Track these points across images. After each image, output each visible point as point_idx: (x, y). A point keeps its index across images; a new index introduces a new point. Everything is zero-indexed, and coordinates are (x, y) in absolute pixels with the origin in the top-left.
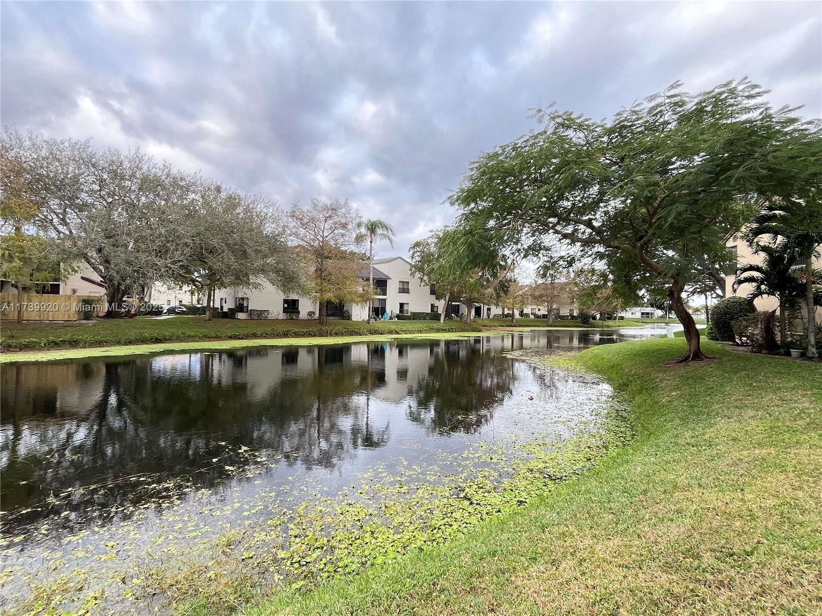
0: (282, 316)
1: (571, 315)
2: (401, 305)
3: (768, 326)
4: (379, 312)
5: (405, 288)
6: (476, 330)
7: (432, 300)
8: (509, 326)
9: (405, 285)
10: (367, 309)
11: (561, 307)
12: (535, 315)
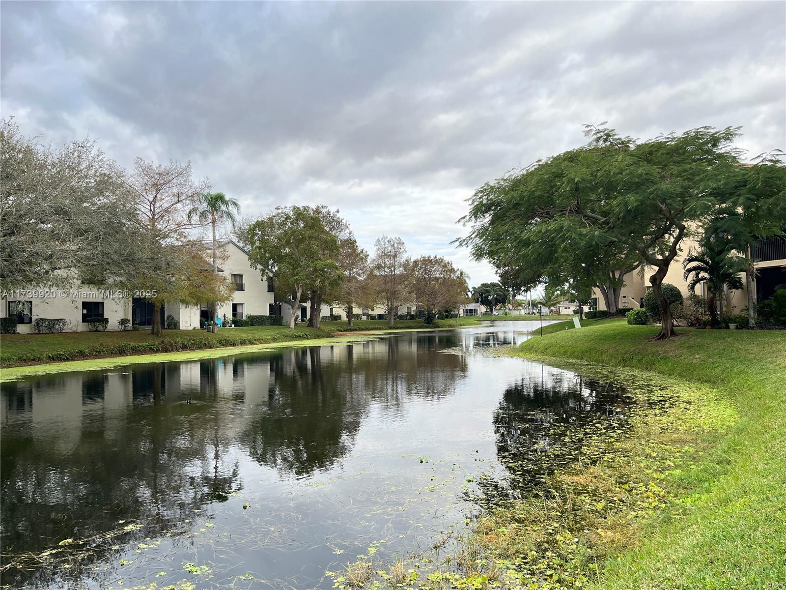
0: (82, 327)
1: (409, 314)
2: (235, 307)
3: (711, 306)
4: (207, 316)
5: (238, 284)
6: (329, 335)
7: (270, 299)
8: (348, 330)
9: (238, 279)
10: (198, 313)
11: (401, 305)
12: (368, 315)
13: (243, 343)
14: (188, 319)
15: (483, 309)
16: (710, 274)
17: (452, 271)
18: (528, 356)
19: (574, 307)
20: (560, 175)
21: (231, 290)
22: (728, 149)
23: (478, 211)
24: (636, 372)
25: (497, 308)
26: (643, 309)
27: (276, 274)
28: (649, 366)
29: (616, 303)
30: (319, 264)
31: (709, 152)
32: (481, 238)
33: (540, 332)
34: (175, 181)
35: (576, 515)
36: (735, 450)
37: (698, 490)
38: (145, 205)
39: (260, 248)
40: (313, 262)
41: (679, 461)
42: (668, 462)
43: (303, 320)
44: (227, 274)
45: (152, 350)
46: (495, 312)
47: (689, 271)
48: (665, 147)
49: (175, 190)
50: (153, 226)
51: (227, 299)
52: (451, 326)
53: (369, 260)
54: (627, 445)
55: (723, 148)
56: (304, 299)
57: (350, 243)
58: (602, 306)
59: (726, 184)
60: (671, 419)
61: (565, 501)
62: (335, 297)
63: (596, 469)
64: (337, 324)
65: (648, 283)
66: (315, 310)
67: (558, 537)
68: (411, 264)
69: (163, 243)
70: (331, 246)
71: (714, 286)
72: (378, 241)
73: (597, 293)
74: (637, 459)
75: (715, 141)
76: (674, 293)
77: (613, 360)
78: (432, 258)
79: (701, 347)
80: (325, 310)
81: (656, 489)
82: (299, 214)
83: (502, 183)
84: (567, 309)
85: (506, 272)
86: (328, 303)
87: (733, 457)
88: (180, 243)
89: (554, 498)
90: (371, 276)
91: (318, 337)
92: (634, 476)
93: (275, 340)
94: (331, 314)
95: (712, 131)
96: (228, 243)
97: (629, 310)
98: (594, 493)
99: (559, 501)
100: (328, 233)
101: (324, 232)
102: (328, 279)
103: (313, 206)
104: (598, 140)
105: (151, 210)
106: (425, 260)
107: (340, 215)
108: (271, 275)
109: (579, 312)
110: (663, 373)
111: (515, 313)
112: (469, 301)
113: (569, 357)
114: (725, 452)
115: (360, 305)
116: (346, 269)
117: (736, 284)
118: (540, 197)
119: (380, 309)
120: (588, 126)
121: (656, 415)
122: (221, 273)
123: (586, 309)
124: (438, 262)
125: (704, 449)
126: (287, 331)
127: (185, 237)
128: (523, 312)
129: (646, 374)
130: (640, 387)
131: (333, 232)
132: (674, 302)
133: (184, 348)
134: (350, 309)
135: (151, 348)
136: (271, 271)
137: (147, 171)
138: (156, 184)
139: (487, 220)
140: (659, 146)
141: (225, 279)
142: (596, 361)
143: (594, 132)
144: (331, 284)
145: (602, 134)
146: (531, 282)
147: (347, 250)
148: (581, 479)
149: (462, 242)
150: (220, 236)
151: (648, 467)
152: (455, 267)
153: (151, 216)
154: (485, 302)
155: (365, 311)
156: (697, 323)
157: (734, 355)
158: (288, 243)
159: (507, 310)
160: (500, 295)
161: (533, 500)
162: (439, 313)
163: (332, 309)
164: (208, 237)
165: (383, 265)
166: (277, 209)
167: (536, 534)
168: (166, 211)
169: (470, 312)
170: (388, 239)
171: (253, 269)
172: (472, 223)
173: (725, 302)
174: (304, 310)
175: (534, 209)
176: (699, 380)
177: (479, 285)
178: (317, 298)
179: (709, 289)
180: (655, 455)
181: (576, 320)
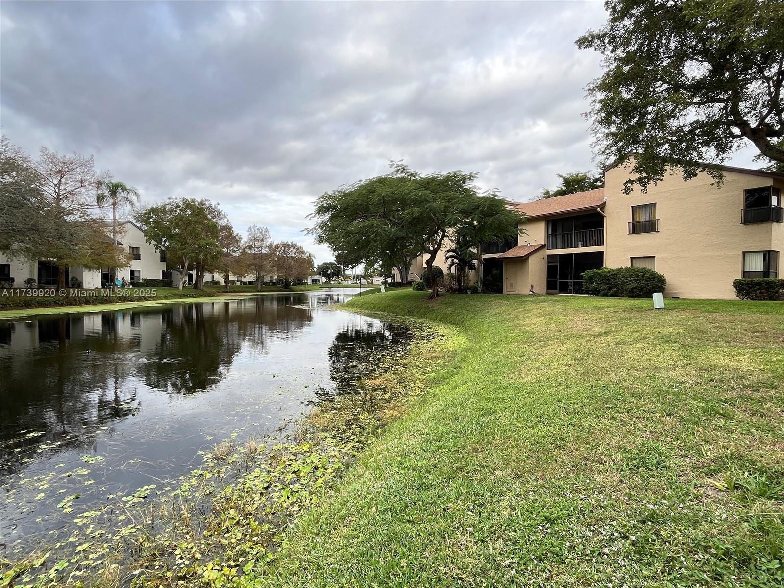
1: (272, 281)
2: (132, 272)
3: (459, 280)
4: (108, 279)
5: (135, 254)
6: (210, 295)
7: (163, 267)
8: (225, 292)
9: (135, 251)
10: (100, 275)
11: (266, 275)
12: (241, 282)
13: (139, 299)
14: (91, 281)
15: (324, 279)
16: (459, 261)
17: (303, 252)
18: (351, 309)
19: (382, 279)
20: (372, 191)
21: (130, 259)
22: (471, 186)
23: (321, 210)
24: (416, 319)
25: (333, 279)
26: (422, 281)
27: (167, 248)
28: (423, 315)
29: (407, 277)
30: (202, 242)
31: (461, 186)
32: (322, 229)
33: (360, 294)
34: (78, 169)
35: (372, 403)
36: (464, 361)
37: (443, 383)
38: (50, 187)
39: (154, 228)
40: (197, 241)
41: (434, 369)
42: (428, 369)
43: (189, 284)
44: (125, 246)
45: (56, 304)
46: (332, 282)
47: (448, 258)
48: (436, 181)
49: (79, 178)
50: (58, 204)
51: (126, 265)
52: (301, 290)
53: (242, 242)
54: (406, 361)
55: (468, 185)
56: (190, 268)
57: (228, 229)
58: (398, 279)
59: (469, 207)
60: (432, 346)
61: (366, 395)
62: (215, 267)
63: (387, 376)
64: (217, 287)
65: (425, 265)
66: (199, 277)
67: (360, 416)
68: (274, 247)
69: (68, 218)
70: (213, 230)
71: (460, 268)
72: (250, 228)
73: (396, 271)
74: (412, 368)
75: (464, 180)
76: (439, 271)
77: (403, 312)
78: (289, 243)
79: (452, 303)
80: (207, 277)
81: (420, 384)
82: (188, 205)
83: (337, 193)
84: (378, 281)
85: (339, 254)
86: (210, 272)
87: (463, 364)
88: (83, 220)
89: (360, 394)
90: (244, 253)
91: (202, 296)
92: (408, 378)
93: (166, 298)
94: (213, 280)
95: (463, 174)
96: (127, 223)
97: (413, 282)
98: (384, 390)
99: (362, 395)
100: (210, 220)
101: (207, 219)
102: (210, 253)
103: (198, 199)
104: (397, 171)
105: (55, 191)
106: (284, 244)
107: (220, 208)
108: (163, 249)
109: (385, 283)
110: (431, 319)
111: (345, 283)
112: (314, 274)
113: (376, 310)
114: (459, 362)
115: (235, 274)
116: (225, 247)
117: (472, 267)
118: (361, 205)
119: (250, 278)
120: (392, 161)
121: (424, 343)
122: (120, 245)
123: (389, 281)
124: (293, 246)
125: (448, 362)
126: (176, 291)
127: (88, 215)
128: (350, 282)
129: (421, 320)
130: (417, 328)
131: (214, 220)
132: (439, 277)
133: (87, 302)
134: (227, 277)
135: (56, 303)
136: (163, 246)
137: (52, 159)
138: (61, 171)
139: (327, 217)
140: (433, 179)
141: (124, 250)
142: (393, 312)
143: (395, 166)
144: (212, 257)
145: (400, 167)
146: (355, 261)
147: (225, 233)
148: (377, 382)
149: (309, 231)
150: (119, 215)
151: (417, 373)
152: (305, 250)
153: (55, 196)
154: (325, 275)
155: (239, 279)
156: (451, 290)
157: (469, 308)
158: (177, 226)
159: (340, 281)
160: (335, 270)
161: (346, 396)
162: (294, 282)
163: (213, 277)
164: (109, 217)
165: (253, 246)
166: (169, 199)
167: (346, 416)
168: (70, 193)
169: (315, 282)
170: (258, 227)
171: (147, 243)
172: (316, 219)
173: (466, 278)
174: (190, 276)
175: (357, 213)
176: (450, 323)
177: (322, 264)
178: (202, 268)
179: (458, 270)
180: (421, 365)
181: (382, 287)
